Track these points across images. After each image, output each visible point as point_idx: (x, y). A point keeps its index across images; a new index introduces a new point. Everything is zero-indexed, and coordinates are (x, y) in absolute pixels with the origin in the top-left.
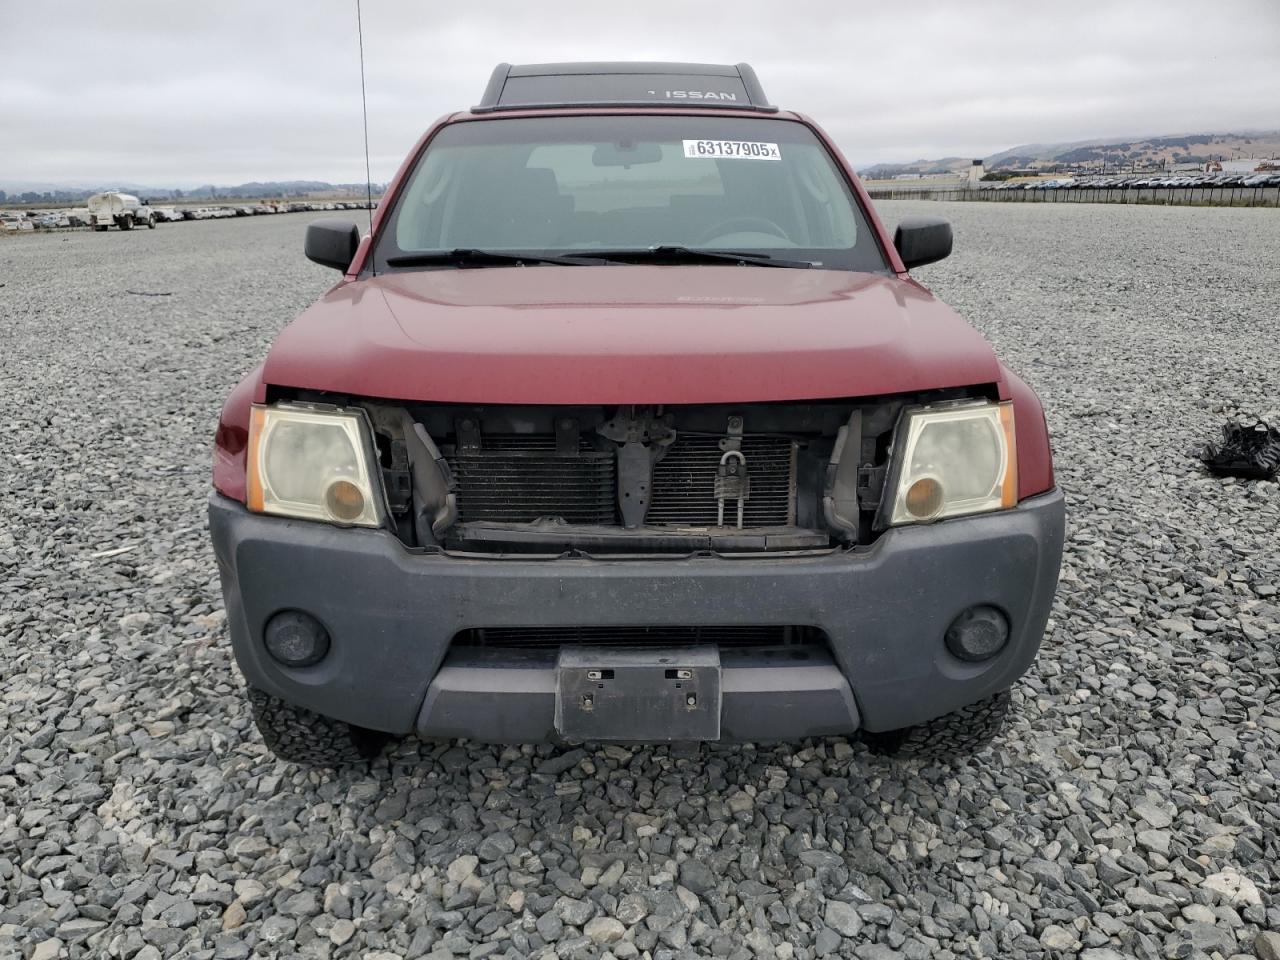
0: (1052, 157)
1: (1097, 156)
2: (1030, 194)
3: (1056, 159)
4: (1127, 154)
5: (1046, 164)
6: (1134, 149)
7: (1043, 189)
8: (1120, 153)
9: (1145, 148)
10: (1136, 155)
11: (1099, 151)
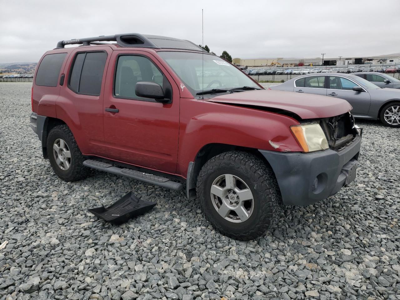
0: (4, 67)
1: (20, 68)
2: (5, 79)
3: (5, 68)
4: (29, 67)
5: (2, 70)
6: (31, 66)
7: (10, 78)
8: (27, 67)
9: (34, 66)
10: (31, 68)
11: (20, 66)
